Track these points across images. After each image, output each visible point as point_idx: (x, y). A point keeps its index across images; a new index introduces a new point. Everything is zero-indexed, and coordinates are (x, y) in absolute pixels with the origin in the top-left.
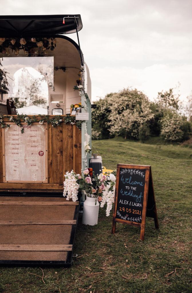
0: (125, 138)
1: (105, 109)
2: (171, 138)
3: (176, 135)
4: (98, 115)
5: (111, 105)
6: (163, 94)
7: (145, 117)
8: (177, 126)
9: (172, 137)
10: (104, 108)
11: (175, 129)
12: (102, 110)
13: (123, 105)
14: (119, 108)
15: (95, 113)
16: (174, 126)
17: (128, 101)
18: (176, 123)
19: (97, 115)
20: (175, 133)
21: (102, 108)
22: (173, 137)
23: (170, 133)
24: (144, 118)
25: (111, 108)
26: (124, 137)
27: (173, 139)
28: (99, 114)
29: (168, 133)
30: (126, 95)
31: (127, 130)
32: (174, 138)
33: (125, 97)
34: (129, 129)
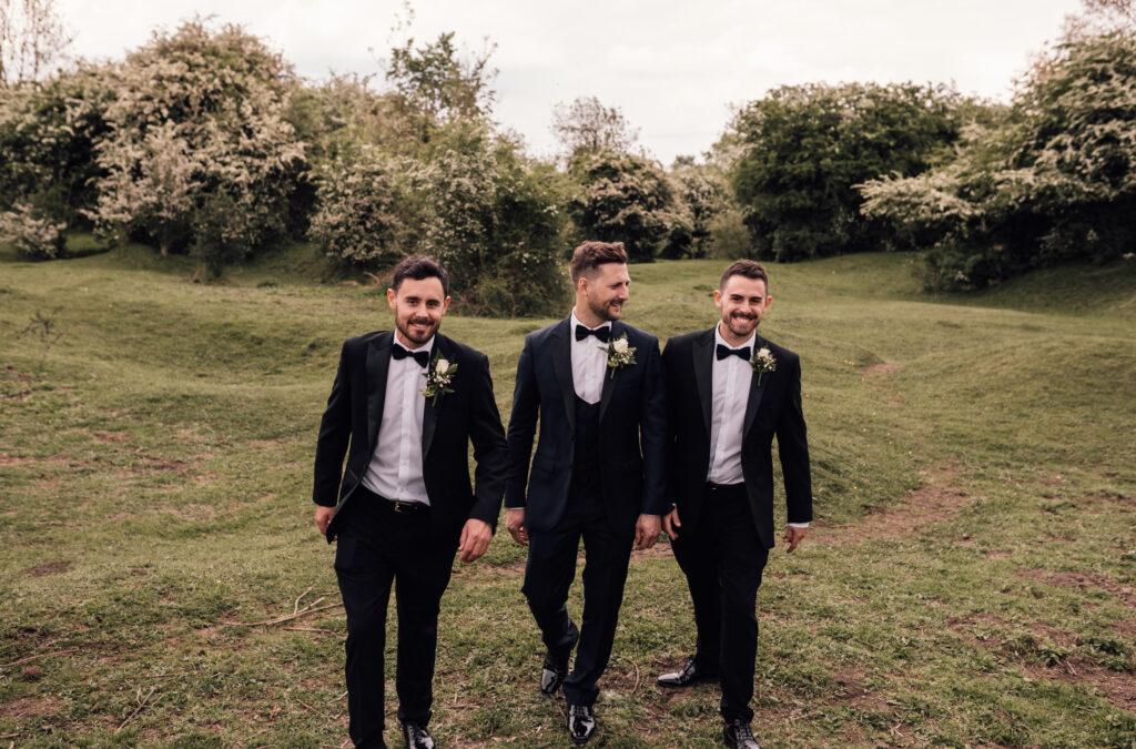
0: (164, 251)
1: (82, 117)
2: (348, 251)
3: (373, 238)
4: (49, 144)
5: (112, 97)
6: (415, 55)
7: (263, 157)
8: (374, 197)
9: (355, 248)
10: (78, 112)
11: (369, 209)
12: (69, 120)
13: (156, 100)
14: (141, 113)
15: (40, 132)
16: (365, 201)
17: (182, 79)
18: (370, 184)
19: (45, 141)
20: (366, 230)
21: (69, 110)
22: (360, 246)
23: (348, 228)
24: (257, 162)
25: (112, 112)
26: (157, 249)
27: (361, 255)
28: (57, 139)
29: (337, 227)
30: (177, 54)
31: (164, 214)
32: (363, 252)
33: (172, 62)
34: (174, 209)
